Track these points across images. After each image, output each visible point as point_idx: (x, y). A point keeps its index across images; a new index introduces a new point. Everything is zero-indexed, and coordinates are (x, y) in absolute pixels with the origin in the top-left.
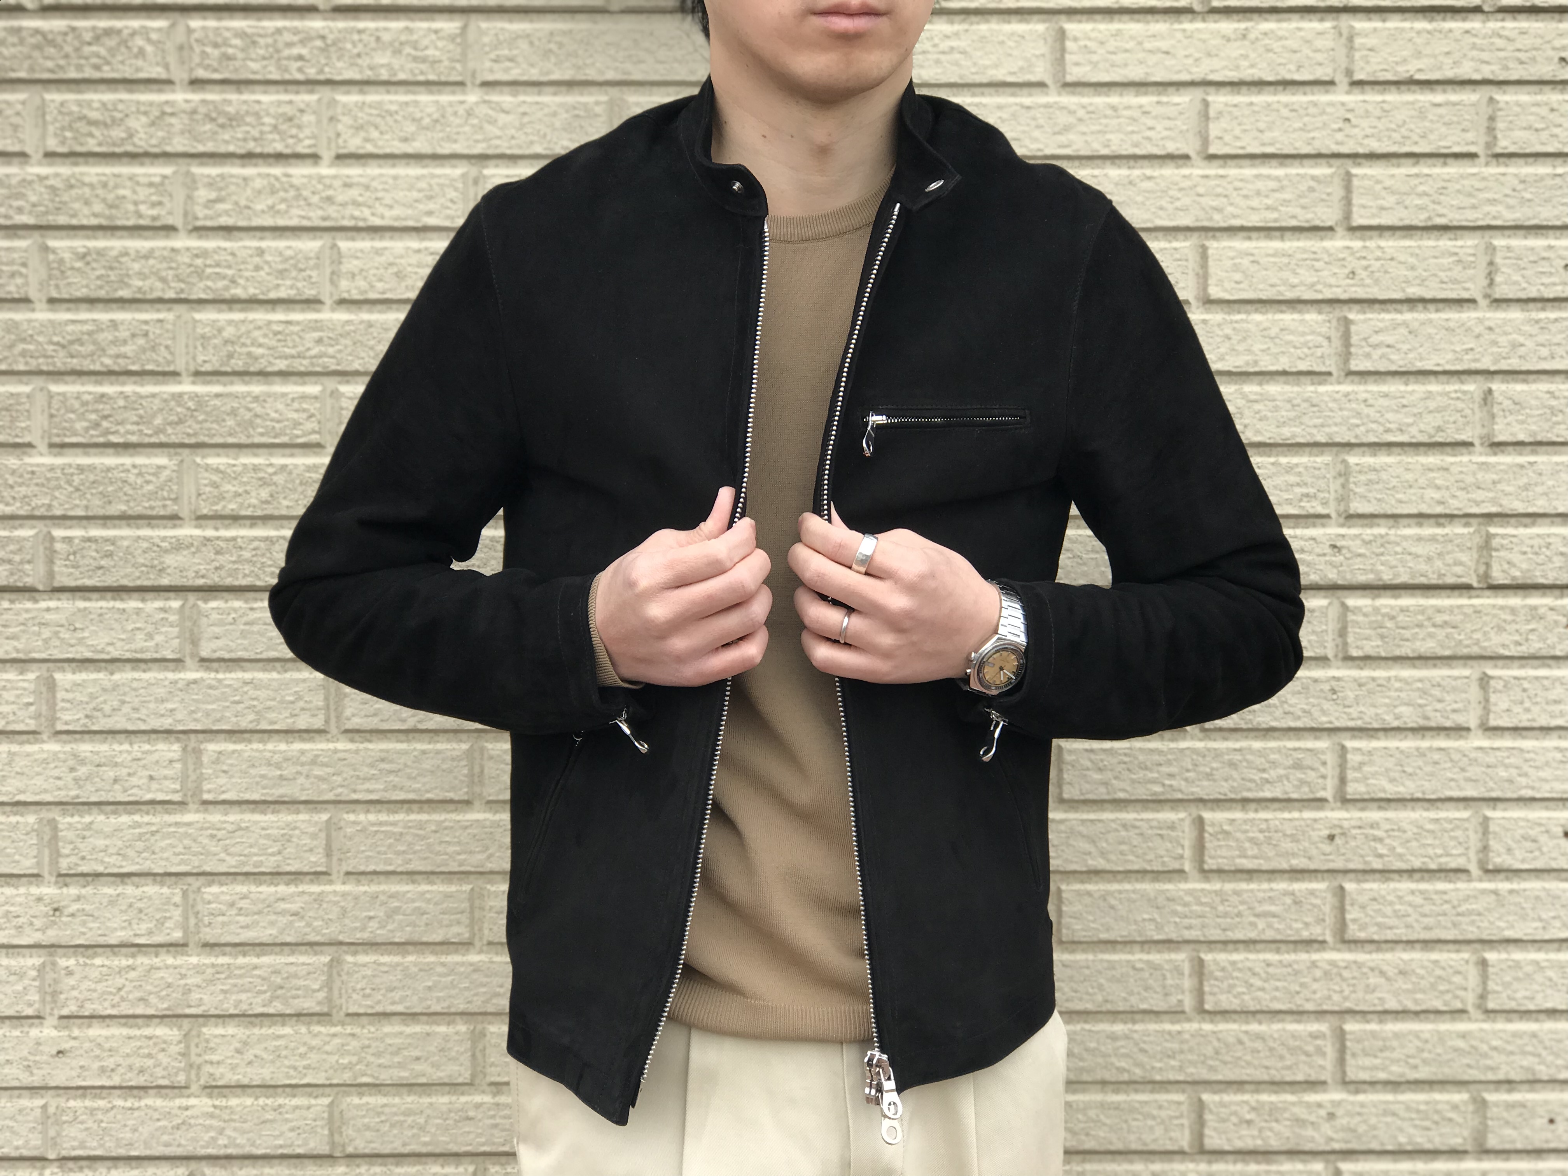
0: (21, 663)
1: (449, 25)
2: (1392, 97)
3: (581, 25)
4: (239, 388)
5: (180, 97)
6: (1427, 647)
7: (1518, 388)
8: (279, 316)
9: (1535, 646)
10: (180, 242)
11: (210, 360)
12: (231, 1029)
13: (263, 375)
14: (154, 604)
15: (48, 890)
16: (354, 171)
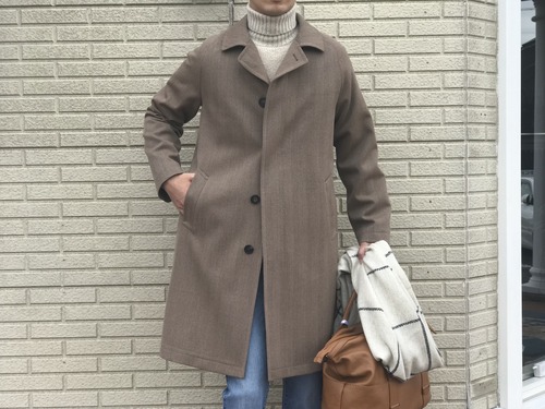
0: (53, 165)
1: (154, 8)
2: (384, 22)
3: (186, 8)
4: (105, 97)
5: (89, 27)
6: (396, 156)
7: (416, 93)
8: (114, 79)
9: (422, 156)
10: (90, 62)
11: (98, 90)
12: (105, 254)
13: (110, 94)
14: (85, 150)
15: (60, 221)
16: (131, 44)
